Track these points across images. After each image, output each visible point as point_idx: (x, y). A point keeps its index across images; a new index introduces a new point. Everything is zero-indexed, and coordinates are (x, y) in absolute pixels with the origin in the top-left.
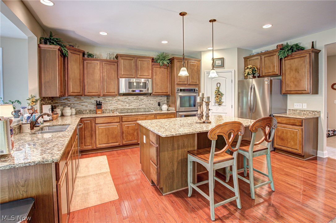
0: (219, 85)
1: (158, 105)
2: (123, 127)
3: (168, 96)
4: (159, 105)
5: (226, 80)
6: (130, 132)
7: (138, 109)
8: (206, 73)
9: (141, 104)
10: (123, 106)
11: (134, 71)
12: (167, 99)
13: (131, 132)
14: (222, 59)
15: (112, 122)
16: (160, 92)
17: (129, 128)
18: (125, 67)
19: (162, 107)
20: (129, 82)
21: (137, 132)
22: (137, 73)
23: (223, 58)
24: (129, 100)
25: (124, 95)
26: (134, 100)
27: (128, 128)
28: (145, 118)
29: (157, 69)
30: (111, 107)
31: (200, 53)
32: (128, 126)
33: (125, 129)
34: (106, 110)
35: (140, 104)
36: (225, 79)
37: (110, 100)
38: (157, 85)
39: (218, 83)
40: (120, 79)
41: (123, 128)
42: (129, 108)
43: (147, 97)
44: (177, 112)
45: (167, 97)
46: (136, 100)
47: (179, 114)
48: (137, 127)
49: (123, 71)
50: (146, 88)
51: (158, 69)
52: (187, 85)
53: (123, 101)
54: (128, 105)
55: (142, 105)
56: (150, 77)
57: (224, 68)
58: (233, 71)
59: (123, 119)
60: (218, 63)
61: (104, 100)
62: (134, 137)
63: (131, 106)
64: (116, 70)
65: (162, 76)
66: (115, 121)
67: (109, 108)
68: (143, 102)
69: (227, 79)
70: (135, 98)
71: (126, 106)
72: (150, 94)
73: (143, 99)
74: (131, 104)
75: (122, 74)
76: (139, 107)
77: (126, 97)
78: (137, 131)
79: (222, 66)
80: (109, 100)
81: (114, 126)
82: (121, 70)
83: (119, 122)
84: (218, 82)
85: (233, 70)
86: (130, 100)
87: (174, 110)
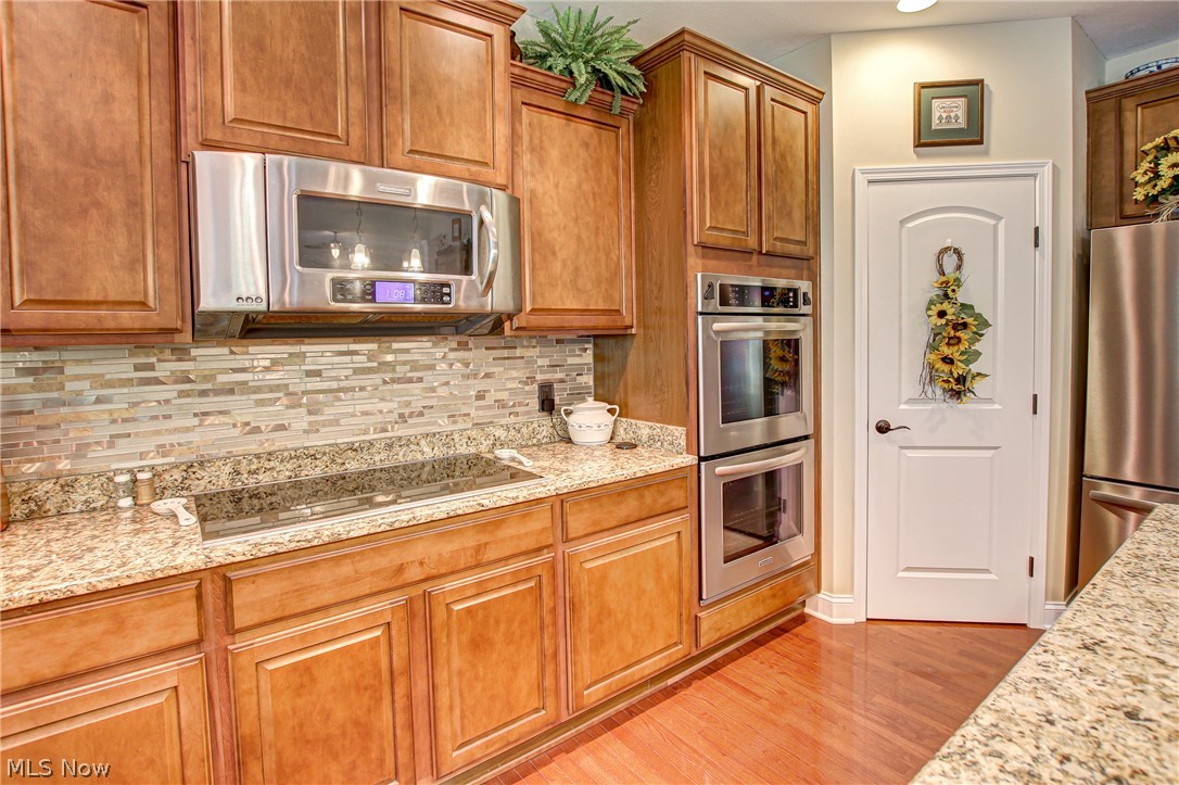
0: (950, 262)
1: (543, 409)
2: (246, 684)
3: (607, 340)
4: (547, 405)
5: (995, 227)
6: (327, 716)
7: (390, 446)
8: (861, 180)
9: (418, 405)
10: (257, 430)
11: (356, 101)
12: (598, 358)
13: (340, 714)
14: (973, 92)
15: (97, 659)
16: (569, 306)
17: (313, 680)
18: (259, 45)
19: (572, 420)
20: (305, 199)
21: (400, 703)
22: (388, 124)
23: (979, 83)
24: (309, 374)
25: (256, 327)
26: (357, 371)
27: (299, 690)
28: (478, 549)
29: (546, 118)
30: (123, 447)
31: (822, 44)
32: (306, 668)
33: (264, 704)
34: (68, 487)
35: (408, 404)
36: (993, 222)
37: (110, 384)
38: (545, 250)
39: (946, 249)
40: (203, 159)
41: (249, 703)
42: (315, 441)
43: (463, 346)
44: (701, 459)
45: (595, 345)
46: (370, 370)
47: (719, 470)
48: (400, 651)
49: (241, 85)
50: (467, 270)
51: (554, 122)
52: (755, 257)
53: (257, 390)
54: (299, 420)
55: (421, 414)
56: (501, 180)
57: (986, 153)
58: (1048, 170)
59: (241, 596)
60: (949, 113)
61: (33, 388)
62: (374, 755)
63: (335, 422)
64: (161, 63)
65: (579, 186)
66: (141, 645)
67: (98, 459)
68: (433, 390)
69: (1002, 226)
70: (360, 361)
71: (282, 428)
72: (497, 324)
73: (432, 367)
74: (329, 412)
75: (230, 112)
76: (400, 431)
77: (280, 350)
78: (400, 690)
79: (972, 135)
80: (100, 381)
81: (132, 708)
82: (213, 72)
83: (197, 643)
84: (948, 243)
85: (1042, 166)
86: (318, 373)
87: (683, 443)
